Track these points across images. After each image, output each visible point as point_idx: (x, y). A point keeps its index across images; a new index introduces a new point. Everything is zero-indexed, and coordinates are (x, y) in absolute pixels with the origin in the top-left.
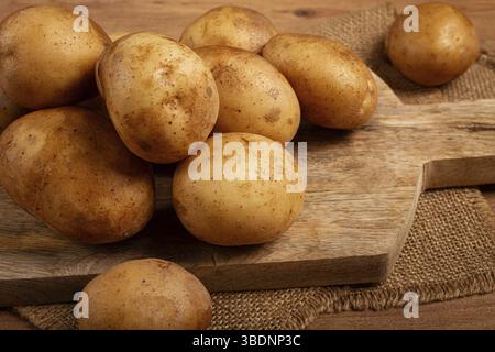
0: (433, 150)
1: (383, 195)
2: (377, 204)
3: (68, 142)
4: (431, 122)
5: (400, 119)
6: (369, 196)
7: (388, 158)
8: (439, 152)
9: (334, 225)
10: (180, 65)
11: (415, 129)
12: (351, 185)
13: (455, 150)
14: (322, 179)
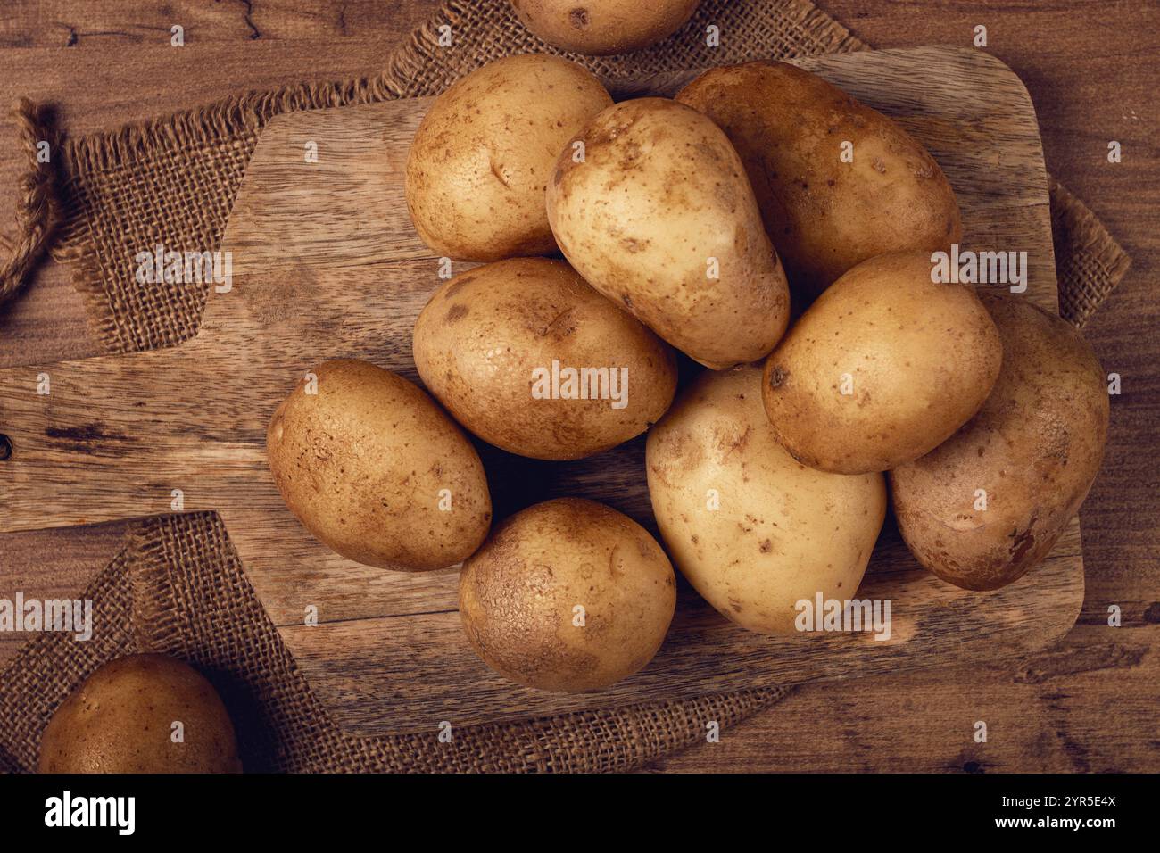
0: (174, 375)
1: (272, 252)
2: (284, 230)
3: (812, 160)
4: (170, 457)
5: (229, 465)
6: (299, 250)
7: (258, 350)
8: (163, 368)
9: (359, 178)
10: (610, 179)
11: (204, 435)
12: (329, 279)
13: (134, 373)
14: (380, 293)
